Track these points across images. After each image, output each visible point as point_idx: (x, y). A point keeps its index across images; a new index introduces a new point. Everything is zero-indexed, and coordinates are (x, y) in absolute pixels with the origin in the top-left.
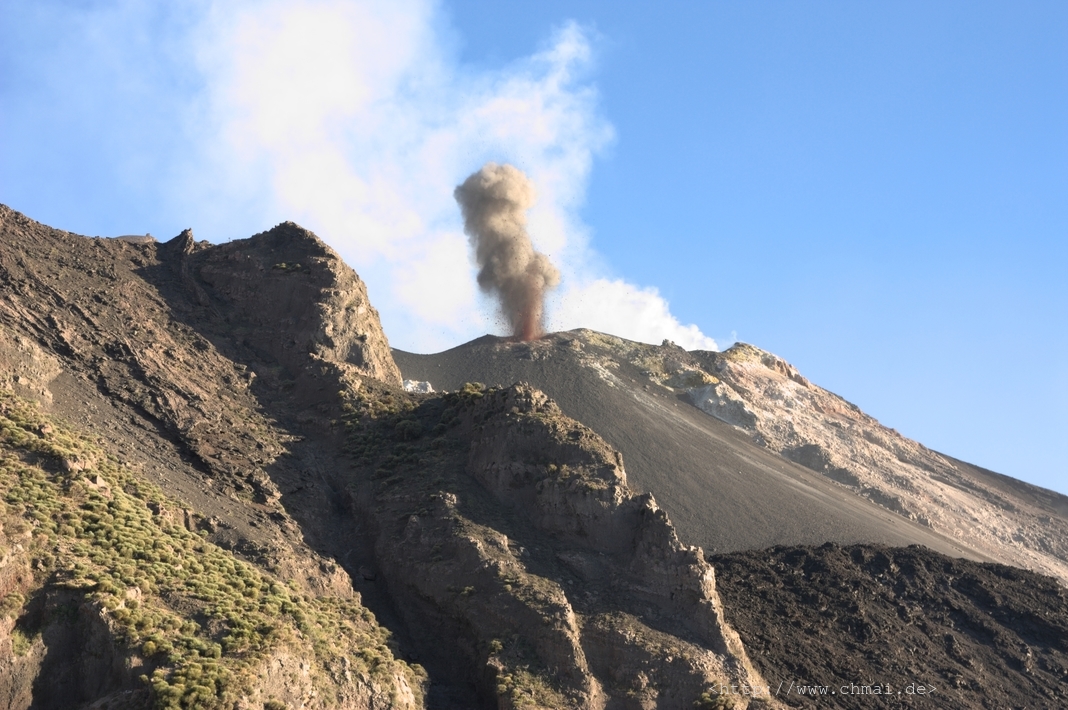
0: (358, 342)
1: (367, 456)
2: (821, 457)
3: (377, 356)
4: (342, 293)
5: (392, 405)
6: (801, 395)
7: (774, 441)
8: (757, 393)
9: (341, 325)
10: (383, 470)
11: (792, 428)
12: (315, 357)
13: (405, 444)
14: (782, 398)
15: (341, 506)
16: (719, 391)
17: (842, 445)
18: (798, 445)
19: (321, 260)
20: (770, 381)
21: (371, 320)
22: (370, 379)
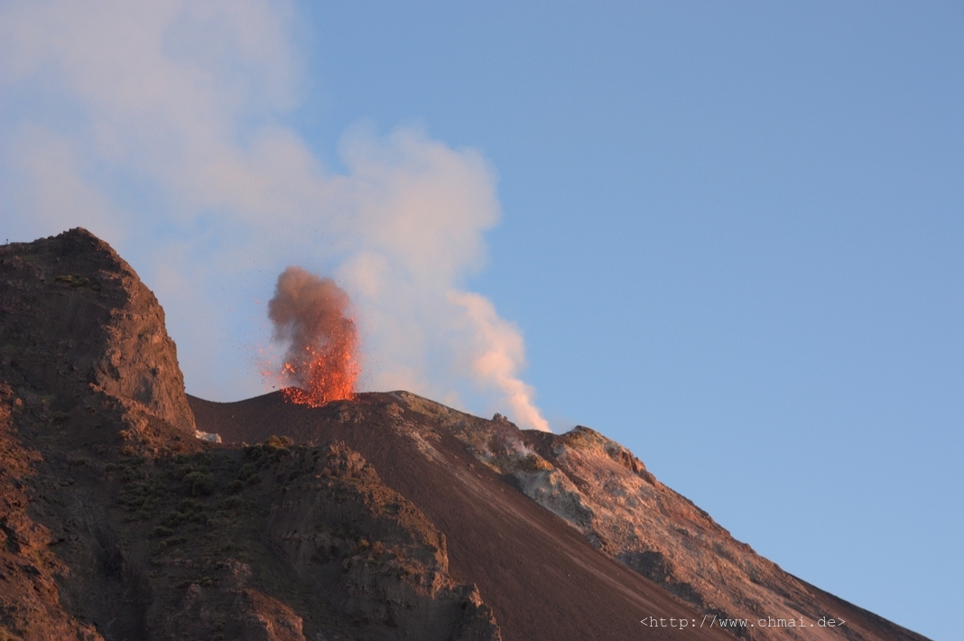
0: (149, 377)
1: (147, 509)
2: (662, 567)
3: (169, 394)
4: (136, 317)
5: (182, 452)
6: (646, 495)
7: (610, 543)
8: (596, 485)
9: (131, 355)
10: (164, 529)
11: (633, 531)
12: (96, 387)
13: (192, 500)
14: (624, 495)
15: (110, 566)
16: (553, 479)
17: (688, 557)
18: (637, 551)
19: (115, 276)
20: (613, 473)
21: (166, 352)
22: (158, 420)
